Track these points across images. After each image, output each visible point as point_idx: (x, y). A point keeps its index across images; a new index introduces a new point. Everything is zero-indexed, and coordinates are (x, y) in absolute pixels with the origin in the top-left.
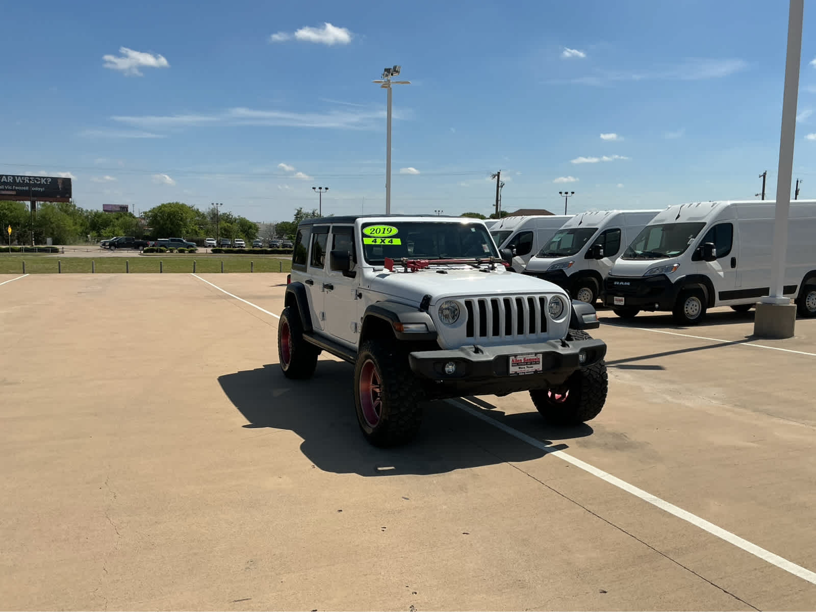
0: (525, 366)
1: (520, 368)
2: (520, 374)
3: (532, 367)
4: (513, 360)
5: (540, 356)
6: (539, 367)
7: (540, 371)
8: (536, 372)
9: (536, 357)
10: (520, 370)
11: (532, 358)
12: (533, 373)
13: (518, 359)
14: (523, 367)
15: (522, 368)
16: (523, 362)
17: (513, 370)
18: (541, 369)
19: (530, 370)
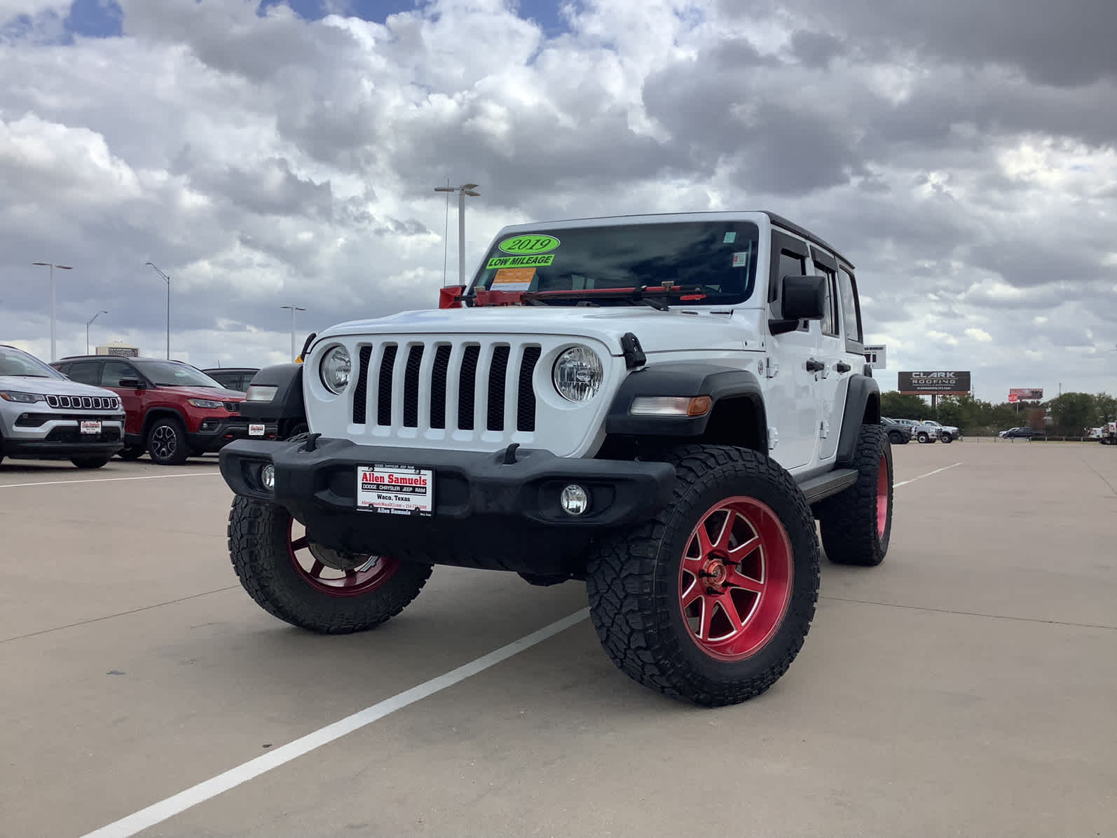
0: (392, 496)
1: (379, 497)
2: (379, 511)
3: (409, 500)
4: (365, 475)
5: (428, 476)
6: (424, 502)
7: (428, 512)
8: (416, 512)
9: (418, 477)
10: (381, 501)
11: (407, 477)
12: (409, 513)
13: (376, 475)
14: (388, 495)
15: (384, 498)
16: (386, 482)
17: (365, 498)
18: (429, 509)
19: (404, 505)
